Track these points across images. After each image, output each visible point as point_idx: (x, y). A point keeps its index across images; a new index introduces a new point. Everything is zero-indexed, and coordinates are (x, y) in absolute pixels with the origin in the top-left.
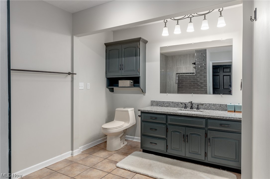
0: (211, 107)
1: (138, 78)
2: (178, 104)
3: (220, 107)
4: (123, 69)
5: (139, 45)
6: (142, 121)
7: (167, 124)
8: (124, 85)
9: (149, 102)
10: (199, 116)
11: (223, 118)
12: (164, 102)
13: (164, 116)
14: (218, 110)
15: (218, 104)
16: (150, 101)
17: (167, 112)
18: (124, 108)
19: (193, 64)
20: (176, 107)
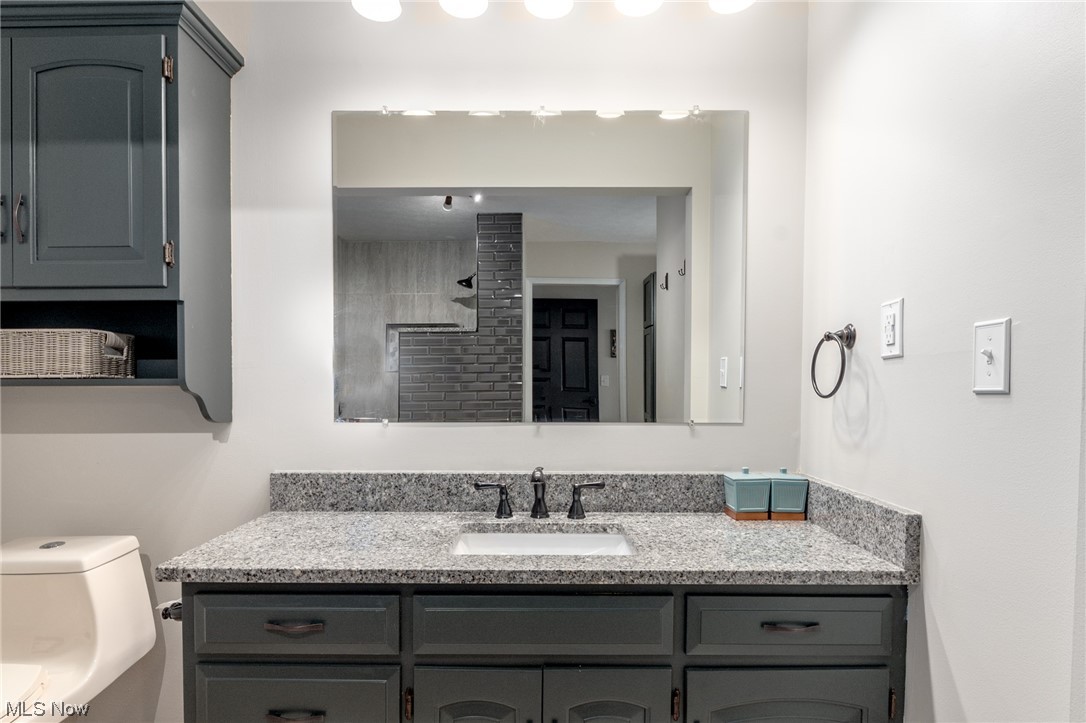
0: (641, 494)
1: (167, 312)
2: (454, 491)
3: (689, 494)
4: (24, 237)
5: (172, 51)
6: (199, 661)
7: (407, 660)
8: (40, 361)
9: (257, 487)
10: (641, 582)
11: (786, 582)
12: (362, 479)
13: (381, 607)
14: (677, 508)
15: (678, 477)
16: (264, 482)
17: (406, 573)
18: (48, 546)
19: (460, 282)
20: (440, 509)
